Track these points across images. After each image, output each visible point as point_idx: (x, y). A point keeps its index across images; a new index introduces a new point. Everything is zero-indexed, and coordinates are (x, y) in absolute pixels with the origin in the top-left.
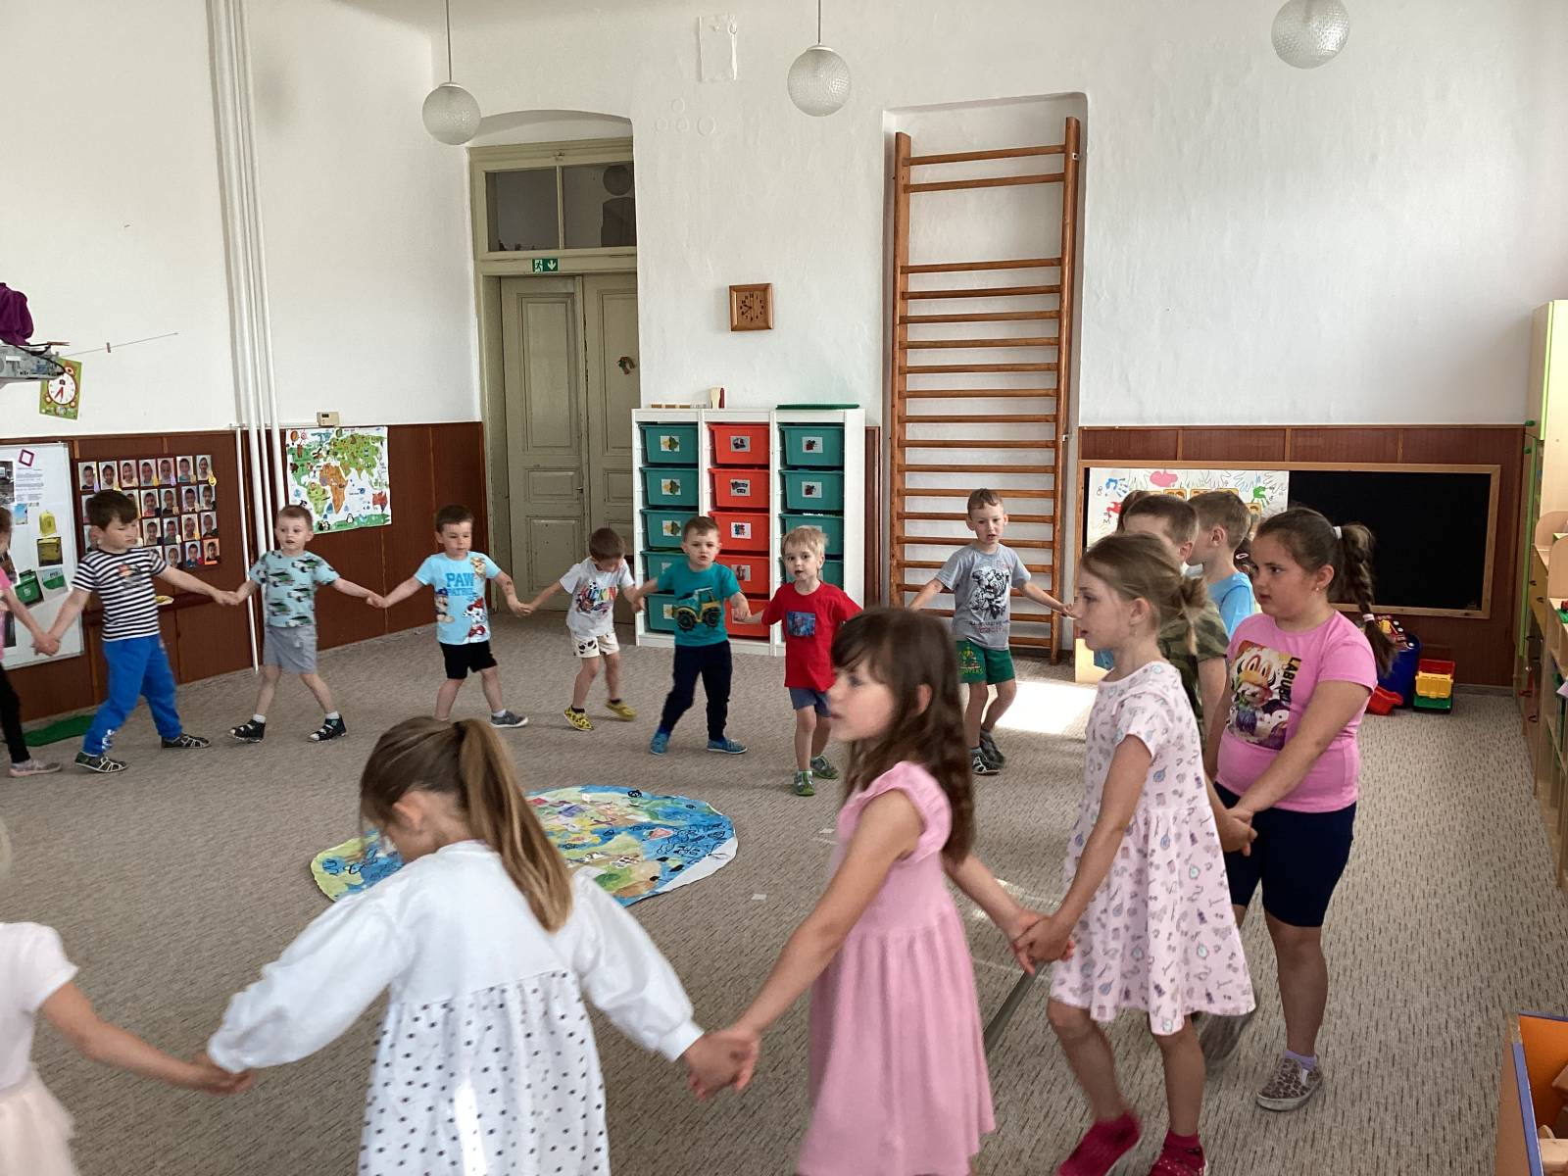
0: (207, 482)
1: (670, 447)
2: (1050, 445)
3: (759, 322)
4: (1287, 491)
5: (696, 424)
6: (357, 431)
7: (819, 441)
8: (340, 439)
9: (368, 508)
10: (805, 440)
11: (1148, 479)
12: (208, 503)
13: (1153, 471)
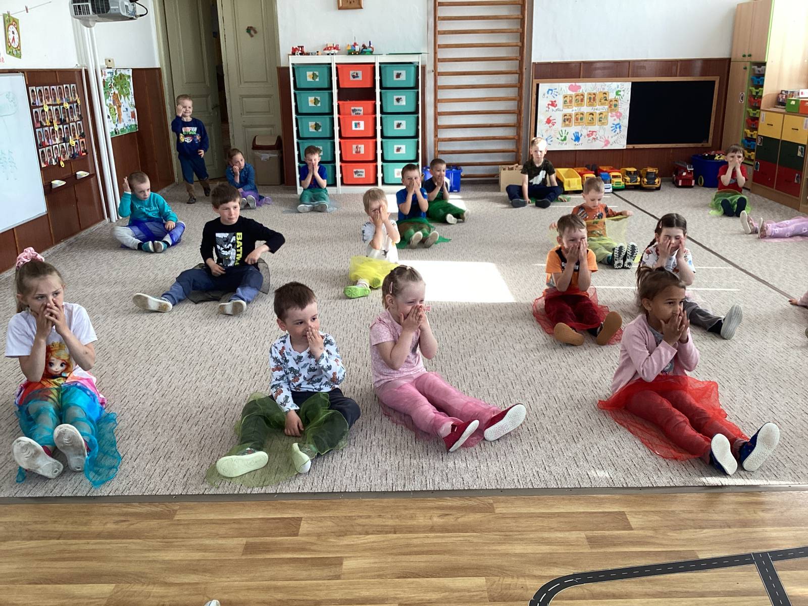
0: (76, 102)
1: (313, 78)
2: (518, 72)
3: (353, 5)
4: (630, 93)
5: (330, 64)
6: (123, 72)
7: (403, 73)
8: (116, 76)
9: (130, 120)
10: (395, 72)
11: (567, 88)
12: (78, 114)
13: (570, 84)
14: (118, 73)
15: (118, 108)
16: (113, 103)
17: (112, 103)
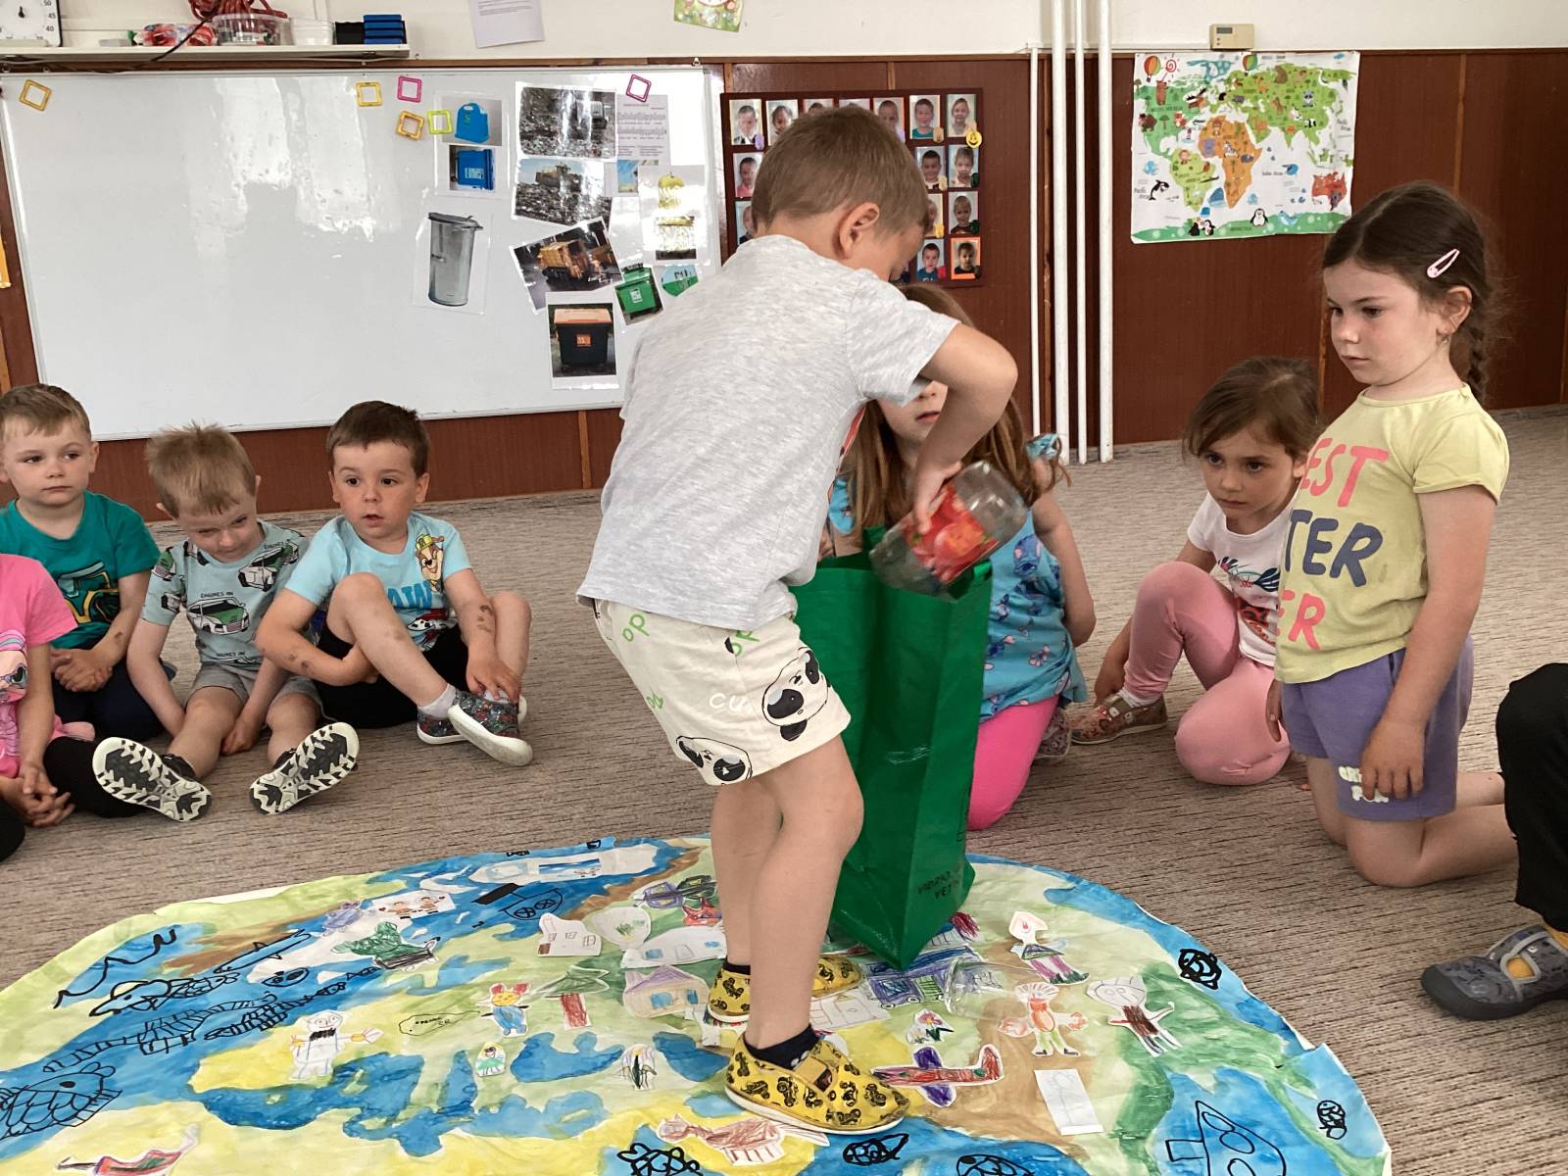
0: (963, 140)
6: (1289, 59)
8: (1250, 73)
9: (1301, 200)
12: (963, 177)
14: (1266, 65)
15: (1230, 166)
16: (1207, 147)
17: (1193, 148)
